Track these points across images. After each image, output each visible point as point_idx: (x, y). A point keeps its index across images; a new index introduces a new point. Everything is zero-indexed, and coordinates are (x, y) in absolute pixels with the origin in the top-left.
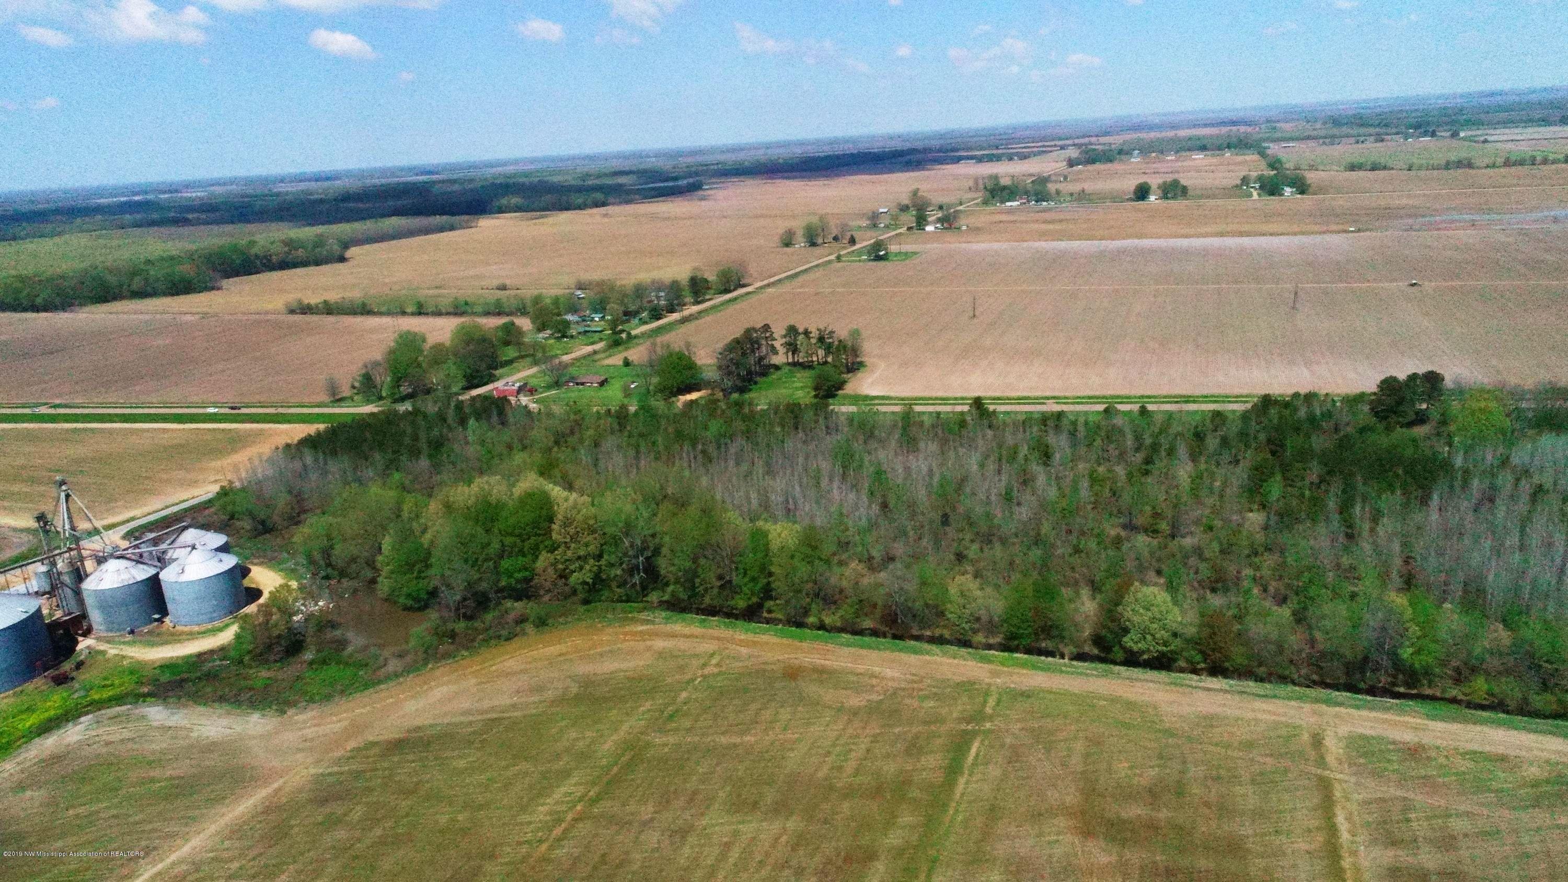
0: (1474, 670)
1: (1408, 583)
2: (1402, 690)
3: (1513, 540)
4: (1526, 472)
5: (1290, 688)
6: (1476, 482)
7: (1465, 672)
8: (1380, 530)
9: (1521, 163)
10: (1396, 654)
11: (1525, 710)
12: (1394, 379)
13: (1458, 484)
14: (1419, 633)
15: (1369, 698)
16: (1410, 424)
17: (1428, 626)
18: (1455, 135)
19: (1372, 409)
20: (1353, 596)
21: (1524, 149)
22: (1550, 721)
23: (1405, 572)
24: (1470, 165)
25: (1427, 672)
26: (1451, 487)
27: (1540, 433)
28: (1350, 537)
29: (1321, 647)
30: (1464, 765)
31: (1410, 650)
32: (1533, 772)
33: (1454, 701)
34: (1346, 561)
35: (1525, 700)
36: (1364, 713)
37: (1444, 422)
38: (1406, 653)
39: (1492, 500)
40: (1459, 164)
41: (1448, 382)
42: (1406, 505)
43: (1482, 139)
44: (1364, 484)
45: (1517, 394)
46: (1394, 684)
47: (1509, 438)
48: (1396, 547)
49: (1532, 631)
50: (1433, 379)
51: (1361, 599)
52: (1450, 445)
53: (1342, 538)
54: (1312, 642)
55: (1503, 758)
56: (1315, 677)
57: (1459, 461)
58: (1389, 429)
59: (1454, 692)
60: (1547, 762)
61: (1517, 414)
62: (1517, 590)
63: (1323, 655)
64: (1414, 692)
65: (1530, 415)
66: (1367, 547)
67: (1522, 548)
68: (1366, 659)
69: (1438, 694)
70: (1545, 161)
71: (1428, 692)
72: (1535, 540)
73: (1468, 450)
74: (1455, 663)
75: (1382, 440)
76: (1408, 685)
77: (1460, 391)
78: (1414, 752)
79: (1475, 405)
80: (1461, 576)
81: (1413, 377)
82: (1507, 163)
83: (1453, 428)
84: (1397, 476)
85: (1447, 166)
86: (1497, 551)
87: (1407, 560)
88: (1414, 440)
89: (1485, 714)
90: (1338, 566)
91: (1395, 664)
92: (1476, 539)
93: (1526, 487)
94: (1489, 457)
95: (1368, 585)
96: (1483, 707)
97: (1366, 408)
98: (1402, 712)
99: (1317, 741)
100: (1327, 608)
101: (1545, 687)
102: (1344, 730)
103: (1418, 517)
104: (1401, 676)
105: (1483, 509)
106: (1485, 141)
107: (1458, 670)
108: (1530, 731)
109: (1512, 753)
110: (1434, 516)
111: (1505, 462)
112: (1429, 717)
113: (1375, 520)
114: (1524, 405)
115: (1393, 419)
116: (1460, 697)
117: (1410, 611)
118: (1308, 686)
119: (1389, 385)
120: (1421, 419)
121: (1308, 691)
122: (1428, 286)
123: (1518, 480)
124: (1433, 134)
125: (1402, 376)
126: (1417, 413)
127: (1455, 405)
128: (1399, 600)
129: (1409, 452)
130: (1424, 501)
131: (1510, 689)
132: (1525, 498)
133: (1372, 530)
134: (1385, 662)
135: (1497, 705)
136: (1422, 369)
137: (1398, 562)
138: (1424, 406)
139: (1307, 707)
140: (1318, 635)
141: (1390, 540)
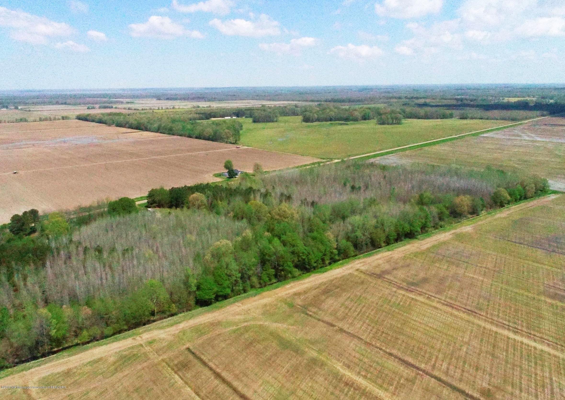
0: (81, 329)
1: (46, 302)
2: (56, 349)
3: (82, 272)
4: (80, 243)
5: (6, 370)
6: (62, 252)
7: (78, 331)
8: (28, 283)
9: (46, 119)
10: (49, 335)
11: (104, 337)
12: (17, 216)
13: (56, 254)
14: (56, 322)
15: (43, 359)
16: (29, 234)
17: (58, 317)
18: (16, 108)
19: (11, 231)
20: (24, 317)
21: (45, 114)
22: (112, 337)
23: (44, 298)
24: (26, 121)
25: (64, 338)
26: (53, 256)
27: (80, 226)
28: (16, 290)
29: (16, 345)
30: (88, 368)
31: (55, 331)
32: (112, 359)
33: (77, 345)
34: (17, 302)
35: (102, 332)
36: (42, 367)
37: (43, 230)
38: (53, 333)
39: (70, 258)
40: (21, 120)
41: (40, 213)
42: (36, 269)
43: (28, 109)
44: (16, 264)
45: (68, 213)
46: (52, 349)
47: (70, 231)
48: (37, 288)
49: (98, 305)
50: (34, 213)
51: (28, 317)
52: (48, 239)
53: (12, 293)
54: (11, 345)
55: (100, 359)
56: (16, 360)
57: (53, 245)
58: (20, 238)
59: (76, 341)
60: (116, 353)
61: (70, 221)
62: (89, 291)
63: (17, 349)
64: (61, 348)
65: (75, 220)
66: (24, 293)
67: (86, 273)
68: (37, 343)
69: (71, 344)
70: (55, 119)
71: (66, 345)
72: (89, 269)
73: (56, 239)
74: (74, 329)
75: (19, 243)
76: (57, 346)
77: (46, 216)
78: (68, 373)
79: (53, 220)
80: (66, 292)
81: (25, 213)
82: (41, 120)
83: (47, 232)
84: (29, 257)
85: (17, 121)
86: (77, 278)
87: (44, 292)
88: (33, 241)
89: (90, 345)
90: (14, 306)
91: (50, 339)
92: (68, 275)
93: (80, 249)
94: (64, 239)
95: (29, 309)
96: (88, 343)
97: (8, 230)
98: (58, 358)
99: (26, 389)
100: (13, 326)
101: (107, 325)
102: (36, 379)
103: (43, 273)
104: (54, 344)
105: (68, 262)
106: (30, 111)
107: (75, 332)
108: (106, 344)
109: (103, 355)
110: (49, 271)
111: (71, 241)
112: (69, 356)
113: (25, 279)
114: (72, 217)
115: (21, 233)
116: (79, 342)
117: (50, 314)
118: (15, 366)
119: (16, 219)
120: (33, 231)
121: (15, 368)
122: (21, 172)
123: (77, 247)
124: (7, 107)
125: (21, 214)
126: (31, 229)
127: (46, 222)
128: (44, 311)
129: (32, 246)
130: (44, 265)
131: (96, 331)
132: (82, 253)
133: (25, 285)
134: (46, 340)
135: (94, 339)
136: (28, 209)
137: (40, 294)
138: (33, 225)
139: (16, 376)
140: (13, 340)
141: (34, 286)
